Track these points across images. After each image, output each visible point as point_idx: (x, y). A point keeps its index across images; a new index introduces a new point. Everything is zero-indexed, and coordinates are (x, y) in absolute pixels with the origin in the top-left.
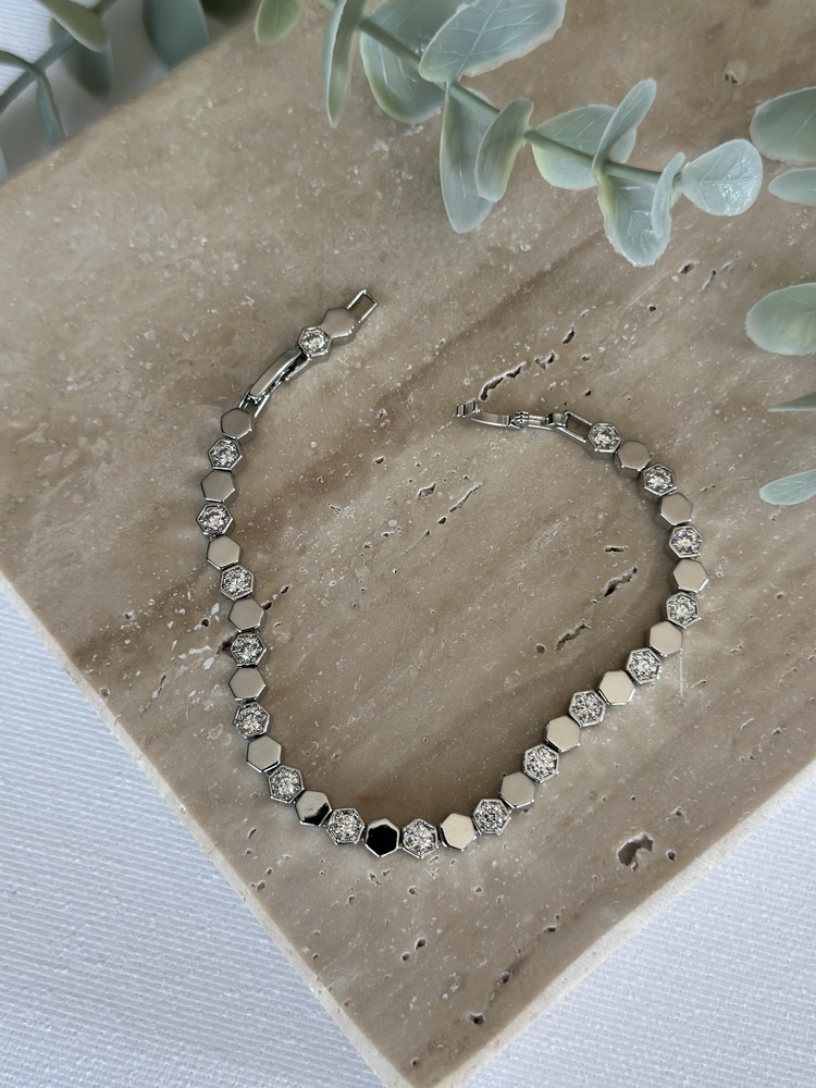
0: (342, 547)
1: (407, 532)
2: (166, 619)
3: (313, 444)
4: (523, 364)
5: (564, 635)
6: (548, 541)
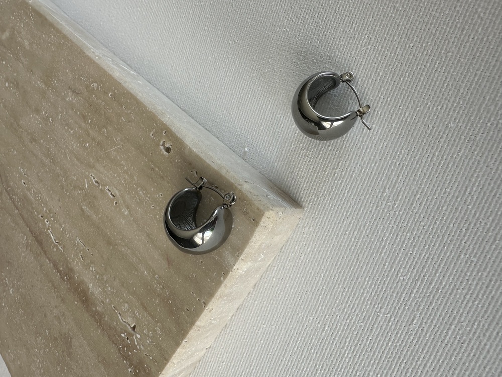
0: (99, 287)
3: (76, 303)
4: (49, 231)
5: (111, 196)
6: (88, 209)
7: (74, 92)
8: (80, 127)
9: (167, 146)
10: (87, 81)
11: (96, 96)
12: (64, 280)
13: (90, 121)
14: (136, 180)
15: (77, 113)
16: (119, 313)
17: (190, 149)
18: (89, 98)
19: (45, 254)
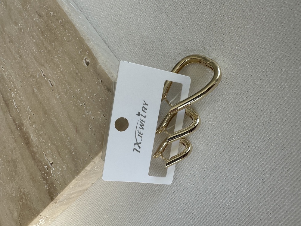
0: (37, 137)
1: (35, 123)
2: (46, 178)
3: (23, 144)
4: (13, 99)
5: (51, 85)
6: (36, 90)
7: (39, 15)
8: (39, 39)
9: (88, 61)
10: (47, 9)
11: (51, 21)
12: (18, 130)
13: (45, 36)
14: (66, 78)
15: (39, 30)
16: (45, 154)
17: (100, 66)
18: (47, 21)
19: (9, 112)
